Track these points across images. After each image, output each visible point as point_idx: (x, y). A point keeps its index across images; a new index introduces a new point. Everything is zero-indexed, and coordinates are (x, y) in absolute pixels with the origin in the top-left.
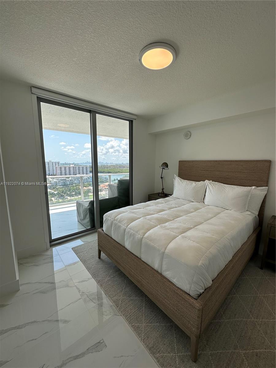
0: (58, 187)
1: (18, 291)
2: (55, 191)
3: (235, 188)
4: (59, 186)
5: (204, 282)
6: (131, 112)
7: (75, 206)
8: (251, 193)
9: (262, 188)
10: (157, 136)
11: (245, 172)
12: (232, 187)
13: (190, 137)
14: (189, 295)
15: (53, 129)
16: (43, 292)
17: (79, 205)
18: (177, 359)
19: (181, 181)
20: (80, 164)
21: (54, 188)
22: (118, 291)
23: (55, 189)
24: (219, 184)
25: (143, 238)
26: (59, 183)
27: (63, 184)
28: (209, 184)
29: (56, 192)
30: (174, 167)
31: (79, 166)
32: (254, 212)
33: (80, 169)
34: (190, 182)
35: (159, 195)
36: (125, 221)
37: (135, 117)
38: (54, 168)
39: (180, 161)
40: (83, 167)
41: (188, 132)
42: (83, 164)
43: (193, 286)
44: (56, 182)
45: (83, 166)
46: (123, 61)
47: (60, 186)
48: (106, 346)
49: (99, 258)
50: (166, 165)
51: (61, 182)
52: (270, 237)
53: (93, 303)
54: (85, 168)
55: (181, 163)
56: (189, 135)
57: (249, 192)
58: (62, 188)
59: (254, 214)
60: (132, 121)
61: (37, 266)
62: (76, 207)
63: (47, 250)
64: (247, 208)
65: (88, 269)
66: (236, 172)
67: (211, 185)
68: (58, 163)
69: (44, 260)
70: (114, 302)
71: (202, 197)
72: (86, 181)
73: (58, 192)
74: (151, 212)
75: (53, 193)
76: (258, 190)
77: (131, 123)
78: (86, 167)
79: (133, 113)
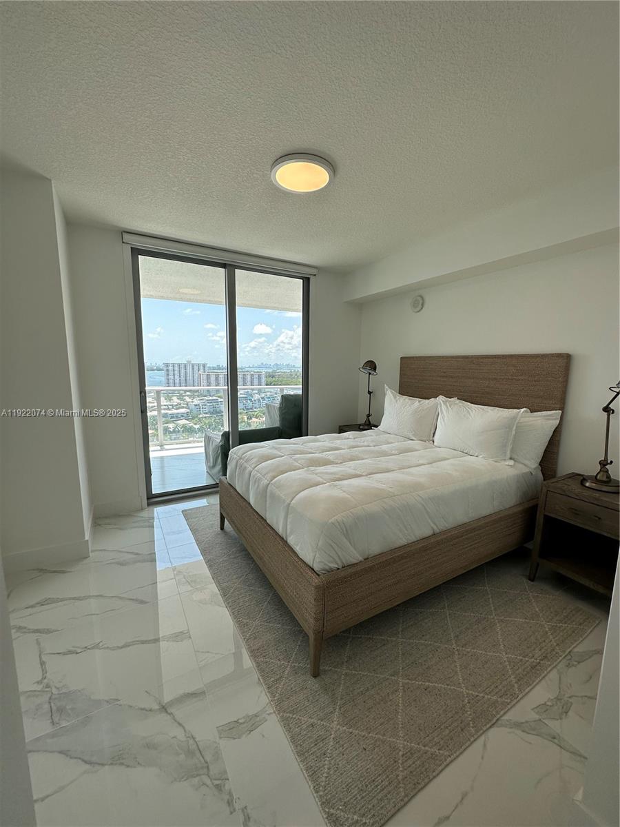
0: (201, 416)
1: (87, 557)
2: (195, 424)
3: (488, 412)
4: (204, 413)
5: (340, 554)
6: (304, 262)
7: (202, 447)
8: (517, 421)
9: (549, 413)
10: (362, 306)
11: (518, 380)
12: (483, 409)
13: (422, 308)
14: (313, 569)
15: (175, 299)
16: (121, 564)
17: (208, 440)
18: (288, 669)
19: (395, 398)
20: (247, 369)
21: (193, 418)
22: (235, 576)
23: (196, 419)
24: (460, 404)
25: (269, 484)
26: (204, 407)
27: (212, 410)
28: (442, 404)
29: (197, 427)
30: (389, 370)
31: (244, 372)
32: (527, 462)
33: (245, 379)
34: (410, 399)
35: (359, 428)
36: (255, 460)
37: (314, 271)
38: (196, 375)
39: (402, 359)
40: (252, 375)
41: (419, 299)
42: (253, 369)
43: (317, 555)
44: (199, 405)
45: (252, 373)
46: (250, 185)
47: (206, 413)
48: (190, 637)
49: (222, 528)
50: (372, 366)
51: (208, 404)
52: (546, 513)
53: (189, 586)
54: (256, 377)
55: (406, 362)
56: (420, 304)
57: (514, 418)
58: (209, 417)
59: (528, 467)
60: (308, 279)
61: (121, 529)
62: (204, 448)
63: (142, 509)
64: (508, 452)
65: (198, 542)
66: (503, 380)
67: (447, 406)
68: (204, 367)
69: (133, 522)
70: (223, 589)
71: (431, 430)
72: (257, 405)
73: (201, 427)
74: (310, 450)
75: (191, 427)
76: (540, 416)
77: (307, 282)
78: (259, 376)
79: (307, 263)
